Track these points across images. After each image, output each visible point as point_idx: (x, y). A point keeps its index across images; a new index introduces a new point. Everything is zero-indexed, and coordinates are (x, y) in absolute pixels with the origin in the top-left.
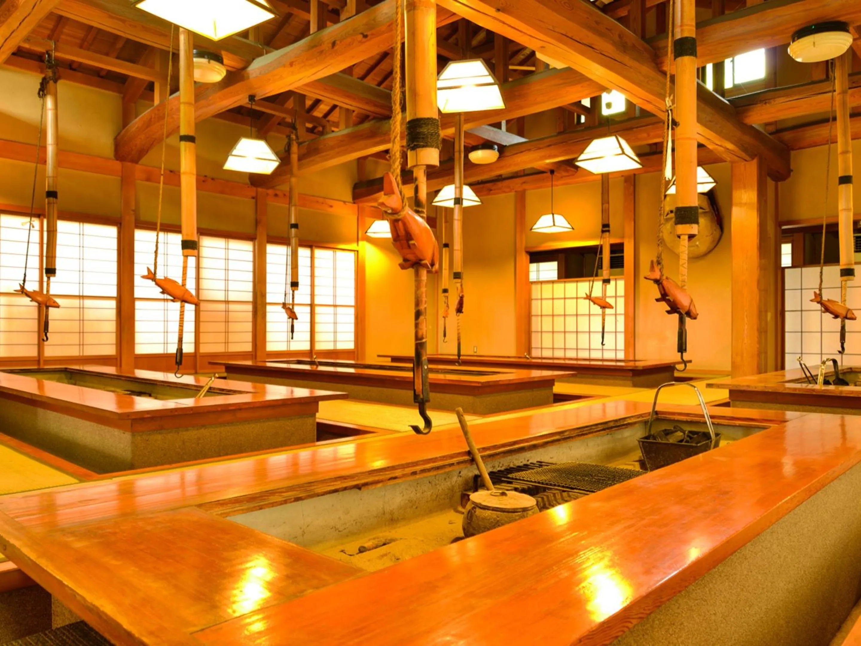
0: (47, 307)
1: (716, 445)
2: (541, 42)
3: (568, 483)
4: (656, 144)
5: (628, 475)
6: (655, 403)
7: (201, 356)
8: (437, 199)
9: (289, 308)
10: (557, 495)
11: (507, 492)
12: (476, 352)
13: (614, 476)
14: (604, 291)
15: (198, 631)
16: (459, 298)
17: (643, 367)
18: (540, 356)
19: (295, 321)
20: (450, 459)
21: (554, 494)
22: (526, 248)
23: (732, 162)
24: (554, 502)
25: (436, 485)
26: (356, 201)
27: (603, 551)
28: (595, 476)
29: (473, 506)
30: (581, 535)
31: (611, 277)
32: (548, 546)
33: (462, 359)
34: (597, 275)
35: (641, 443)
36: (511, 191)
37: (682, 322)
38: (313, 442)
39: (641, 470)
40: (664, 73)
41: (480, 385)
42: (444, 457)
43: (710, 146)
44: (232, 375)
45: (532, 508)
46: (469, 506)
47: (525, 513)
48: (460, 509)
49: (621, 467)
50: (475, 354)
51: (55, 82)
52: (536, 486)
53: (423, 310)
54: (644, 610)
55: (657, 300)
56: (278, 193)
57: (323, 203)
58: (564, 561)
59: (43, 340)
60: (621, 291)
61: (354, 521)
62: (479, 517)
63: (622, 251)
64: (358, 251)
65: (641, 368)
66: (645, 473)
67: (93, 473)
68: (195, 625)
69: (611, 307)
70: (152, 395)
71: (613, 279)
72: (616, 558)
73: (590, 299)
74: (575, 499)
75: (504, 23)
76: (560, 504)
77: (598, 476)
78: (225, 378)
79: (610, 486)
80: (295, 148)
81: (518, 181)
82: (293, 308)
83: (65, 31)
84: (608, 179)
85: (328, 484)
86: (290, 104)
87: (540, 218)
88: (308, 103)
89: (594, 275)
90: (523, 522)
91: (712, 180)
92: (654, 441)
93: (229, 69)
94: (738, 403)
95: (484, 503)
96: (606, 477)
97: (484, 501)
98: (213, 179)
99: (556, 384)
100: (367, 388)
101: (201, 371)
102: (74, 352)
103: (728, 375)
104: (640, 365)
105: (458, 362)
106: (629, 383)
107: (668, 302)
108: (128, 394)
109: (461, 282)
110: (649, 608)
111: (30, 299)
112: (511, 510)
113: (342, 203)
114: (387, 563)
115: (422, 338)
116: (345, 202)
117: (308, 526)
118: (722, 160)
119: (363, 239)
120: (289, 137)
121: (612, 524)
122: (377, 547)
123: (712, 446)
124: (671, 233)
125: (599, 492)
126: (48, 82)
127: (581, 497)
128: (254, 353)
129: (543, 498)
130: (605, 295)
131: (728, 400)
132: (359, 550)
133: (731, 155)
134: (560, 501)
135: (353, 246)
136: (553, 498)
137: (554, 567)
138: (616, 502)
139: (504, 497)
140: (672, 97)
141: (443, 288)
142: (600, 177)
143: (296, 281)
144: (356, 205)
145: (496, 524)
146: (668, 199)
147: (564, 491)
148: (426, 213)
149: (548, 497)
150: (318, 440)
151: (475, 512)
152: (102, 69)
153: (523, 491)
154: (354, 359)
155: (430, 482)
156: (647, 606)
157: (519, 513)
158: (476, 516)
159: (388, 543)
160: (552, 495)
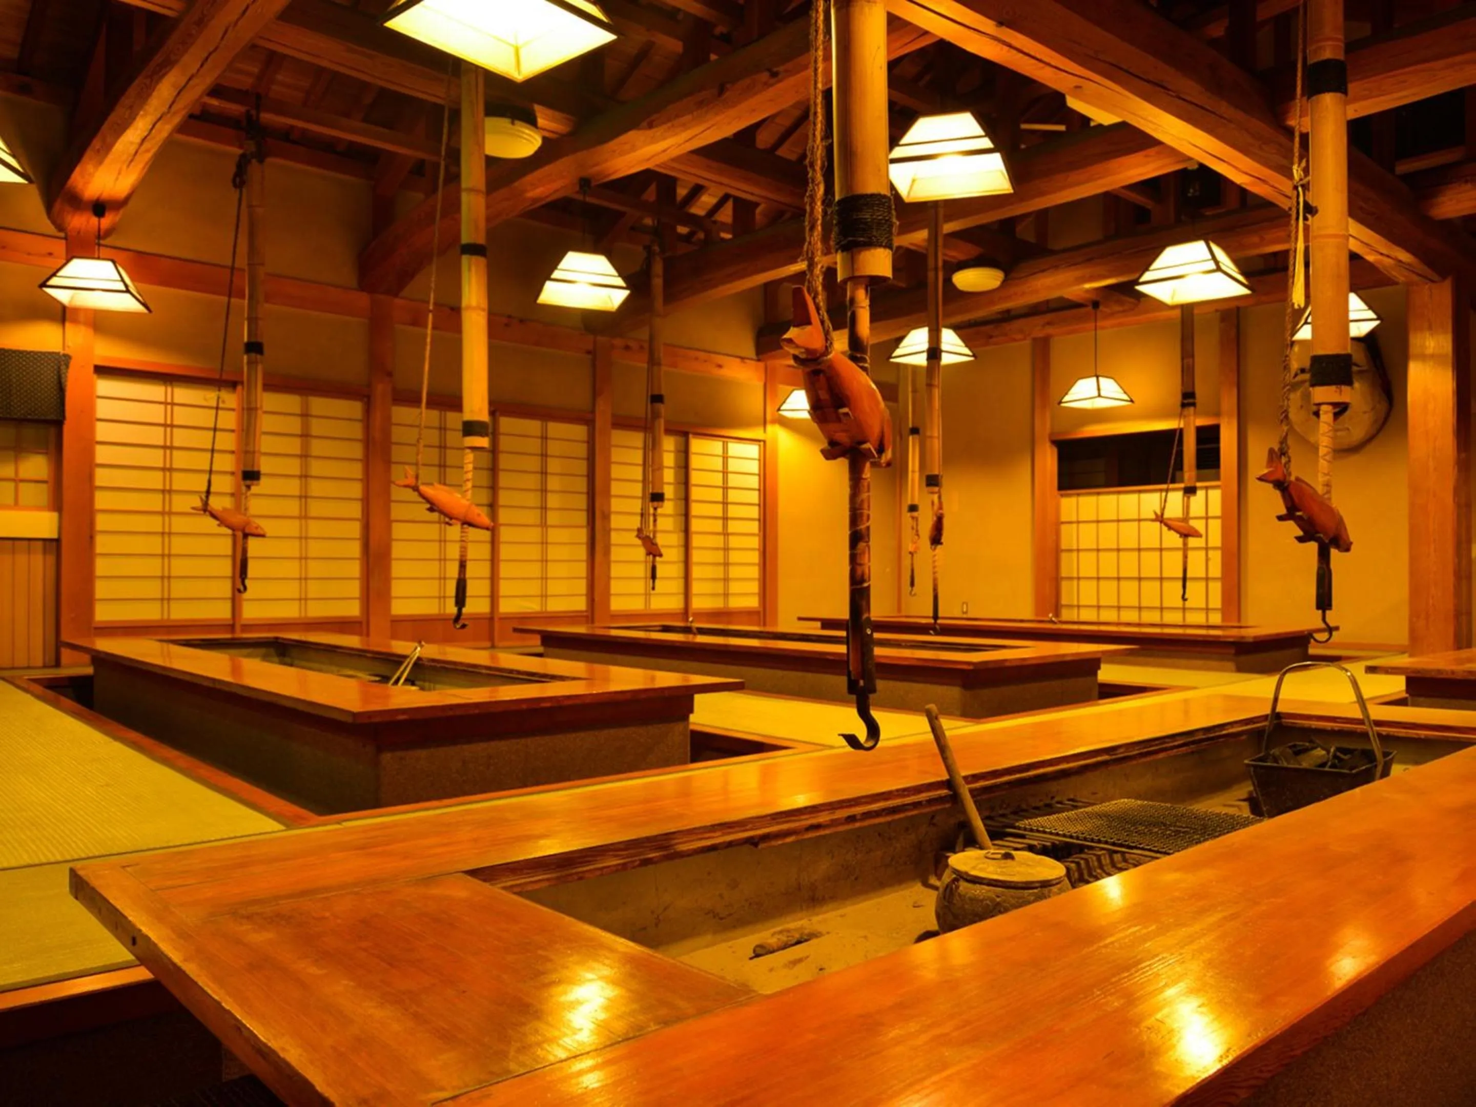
0: (246, 536)
1: (1385, 773)
2: (1076, 78)
3: (1123, 837)
4: (1275, 254)
5: (1230, 825)
6: (1276, 700)
7: (501, 619)
8: (898, 352)
9: (648, 537)
10: (1102, 858)
11: (1014, 853)
12: (966, 613)
13: (1205, 827)
14: (1187, 508)
15: (446, 1100)
16: (935, 519)
17: (1255, 637)
18: (1076, 619)
19: (658, 559)
20: (914, 794)
21: (1099, 858)
22: (1051, 435)
23: (1409, 284)
24: (1099, 871)
25: (890, 839)
26: (761, 357)
27: (1183, 962)
28: (1170, 825)
29: (954, 876)
30: (1145, 931)
31: (1198, 484)
32: (1085, 951)
33: (940, 625)
34: (1173, 481)
35: (1252, 769)
36: (1025, 339)
37: (1324, 556)
38: (685, 763)
39: (1252, 816)
40: (1290, 132)
41: (971, 667)
42: (904, 790)
43: (1371, 258)
44: (551, 650)
45: (1058, 881)
46: (947, 877)
47: (1046, 891)
48: (933, 881)
49: (1217, 810)
50: (965, 616)
51: (261, 161)
52: (1067, 843)
53: (864, 532)
54: (1261, 1071)
55: (1281, 518)
56: (632, 344)
57: (706, 361)
58: (1114, 980)
59: (239, 591)
60: (1216, 508)
61: (746, 900)
62: (965, 896)
63: (1217, 439)
64: (764, 442)
65: (1251, 640)
66: (1260, 821)
67: (310, 814)
68: (442, 1089)
69: (1197, 534)
70: (417, 683)
71: (1202, 488)
72: (1209, 974)
73: (1161, 522)
74: (1135, 866)
75: (1010, 46)
76: (1109, 875)
77: (1175, 826)
78: (540, 655)
79: (1197, 843)
80: (658, 268)
81: (1038, 320)
82: (654, 537)
83: (279, 77)
84: (1192, 314)
85: (700, 836)
86: (650, 194)
87: (1075, 383)
88: (682, 192)
89: (1169, 481)
90: (1041, 907)
91: (1373, 316)
92: (1275, 765)
93: (547, 134)
94: (1421, 699)
95: (973, 873)
96: (1191, 828)
97: (974, 868)
98: (521, 321)
99: (1103, 666)
100: (779, 673)
101: (501, 644)
102: (290, 611)
103: (1403, 653)
104: (1250, 633)
105: (934, 629)
106: (1231, 665)
107: (1299, 521)
108: (376, 681)
109: (939, 492)
110: (1270, 1068)
111: (217, 522)
112: (1020, 885)
113: (738, 360)
114: (802, 974)
115: (863, 580)
116: (742, 359)
117: (665, 909)
118: (1390, 282)
119: (774, 422)
120: (648, 248)
121: (1202, 912)
122: (785, 946)
123: (1378, 774)
124: (1302, 407)
125: (1177, 854)
126: (249, 162)
127: (1145, 863)
128: (589, 614)
129: (1078, 864)
130: (1188, 513)
131: (1404, 695)
132: (754, 951)
133: (1406, 273)
134: (1108, 868)
135: (757, 433)
136: (1096, 864)
137: (1095, 990)
138: (1207, 874)
139: (1009, 861)
140: (1304, 164)
141: (909, 502)
142: (1178, 312)
143: (660, 491)
144: (761, 364)
145: (994, 908)
146: (1296, 348)
147: (1116, 852)
148: (869, 361)
149: (1086, 860)
150: (693, 760)
151: (957, 887)
152: (339, 140)
153: (1044, 851)
154: (759, 625)
155: (879, 835)
156: (1266, 1065)
157: (1035, 891)
158: (960, 895)
159: (806, 941)
160: (1094, 858)
